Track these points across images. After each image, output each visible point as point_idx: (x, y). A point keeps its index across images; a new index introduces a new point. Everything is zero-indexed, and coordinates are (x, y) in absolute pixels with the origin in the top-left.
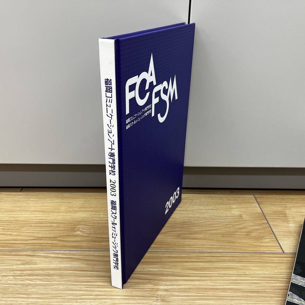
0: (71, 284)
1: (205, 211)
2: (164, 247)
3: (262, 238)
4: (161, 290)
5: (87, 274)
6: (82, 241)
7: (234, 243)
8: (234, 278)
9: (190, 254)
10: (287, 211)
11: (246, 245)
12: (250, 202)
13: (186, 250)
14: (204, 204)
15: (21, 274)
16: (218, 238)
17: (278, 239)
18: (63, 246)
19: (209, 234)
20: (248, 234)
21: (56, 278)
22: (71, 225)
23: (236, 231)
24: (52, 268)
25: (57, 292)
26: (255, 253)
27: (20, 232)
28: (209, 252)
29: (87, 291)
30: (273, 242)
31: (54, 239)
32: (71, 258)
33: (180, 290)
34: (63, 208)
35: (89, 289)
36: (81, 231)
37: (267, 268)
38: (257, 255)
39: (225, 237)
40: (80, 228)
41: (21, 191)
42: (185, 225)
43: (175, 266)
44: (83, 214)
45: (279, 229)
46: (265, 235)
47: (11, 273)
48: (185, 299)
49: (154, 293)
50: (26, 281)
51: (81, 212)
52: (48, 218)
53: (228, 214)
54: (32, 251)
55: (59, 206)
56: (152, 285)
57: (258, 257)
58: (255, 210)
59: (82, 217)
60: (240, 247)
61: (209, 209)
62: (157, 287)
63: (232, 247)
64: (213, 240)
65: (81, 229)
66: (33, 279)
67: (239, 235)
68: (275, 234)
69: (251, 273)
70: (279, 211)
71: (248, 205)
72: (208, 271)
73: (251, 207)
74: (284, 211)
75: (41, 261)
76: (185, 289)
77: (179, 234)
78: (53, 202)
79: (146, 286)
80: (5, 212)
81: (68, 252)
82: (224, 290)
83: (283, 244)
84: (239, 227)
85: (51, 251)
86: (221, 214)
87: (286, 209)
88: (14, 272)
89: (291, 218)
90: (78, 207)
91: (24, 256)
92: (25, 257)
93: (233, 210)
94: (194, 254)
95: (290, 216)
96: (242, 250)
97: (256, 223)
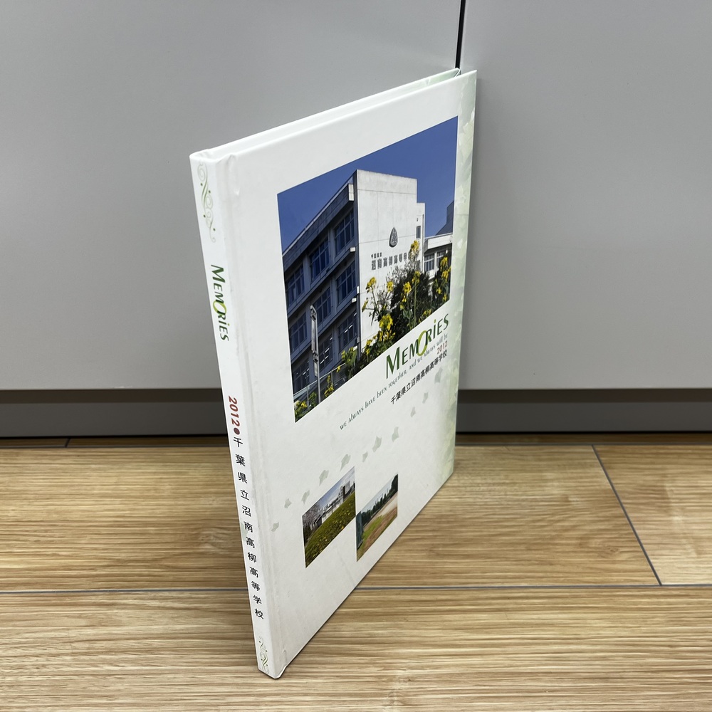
0: (202, 670)
1: (485, 488)
2: (399, 578)
3: (613, 551)
4: (399, 680)
5: (235, 646)
6: (217, 568)
7: (551, 564)
8: (556, 648)
9: (457, 592)
10: (668, 486)
11: (580, 570)
12: (585, 463)
13: (449, 584)
14: (482, 470)
15: (88, 648)
16: (517, 554)
17: (648, 553)
18: (176, 581)
19: (496, 544)
20: (583, 542)
21: (166, 656)
22: (189, 529)
23: (557, 535)
24: (157, 634)
25: (172, 691)
26: (599, 587)
27: (75, 548)
28: (499, 588)
29: (237, 685)
30: (638, 560)
31: (154, 563)
32: (196, 609)
33: (441, 679)
34: (167, 488)
35: (242, 682)
36: (213, 544)
37: (624, 623)
38: (602, 592)
39: (533, 552)
40: (210, 535)
41: (66, 446)
42: (444, 522)
43: (427, 623)
44: (214, 500)
45: (651, 529)
46: (620, 544)
47: (68, 647)
48: (452, 699)
49: (385, 687)
50: (101, 665)
51: (209, 495)
52: (136, 513)
53: (538, 495)
54: (107, 593)
55: (157, 482)
56: (379, 669)
57: (604, 596)
58: (595, 484)
59: (212, 508)
60: (567, 575)
61: (494, 484)
62: (389, 673)
63: (549, 574)
64: (507, 559)
65: (212, 538)
66: (117, 661)
67: (562, 545)
68: (642, 541)
69: (590, 636)
70: (650, 486)
71: (582, 471)
72: (498, 633)
73: (587, 477)
74: (659, 484)
75: (131, 617)
76: (452, 675)
77: (433, 544)
78: (143, 473)
79: (365, 670)
80: (36, 499)
81: (187, 594)
82: (533, 675)
83: (660, 565)
84: (563, 526)
85: (149, 593)
86: (522, 495)
87: (664, 479)
88: (73, 645)
89: (677, 501)
90: (201, 483)
91: (93, 605)
92: (93, 608)
93: (549, 484)
94: (465, 592)
95: (674, 496)
96: (568, 581)
97: (600, 515)
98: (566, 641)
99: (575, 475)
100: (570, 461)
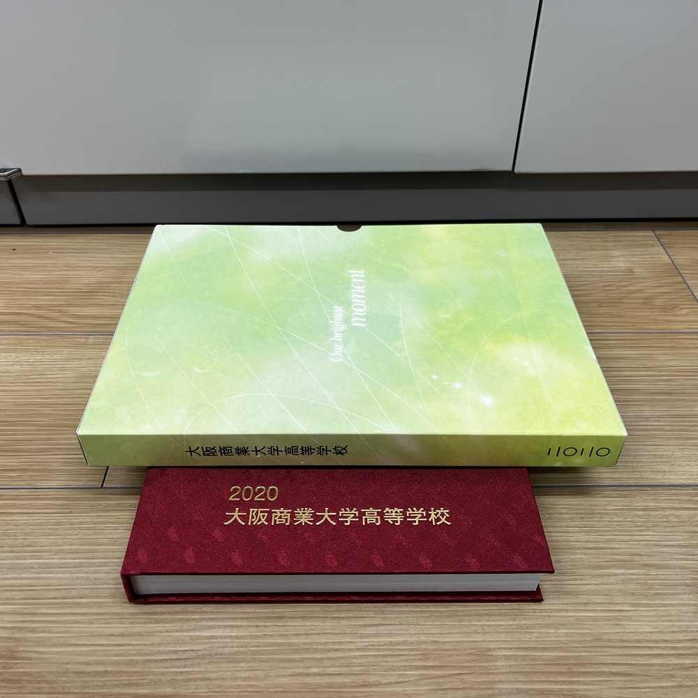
3: (674, 307)
8: (628, 373)
11: (646, 321)
12: (648, 244)
20: (647, 301)
23: (625, 296)
26: (662, 333)
37: (686, 357)
38: (665, 336)
39: (604, 308)
46: (681, 303)
53: (606, 268)
57: (668, 339)
58: (658, 259)
60: (634, 324)
61: (566, 260)
63: (618, 324)
67: (630, 303)
71: (644, 249)
73: (649, 254)
84: (629, 290)
86: (591, 268)
93: (617, 259)
96: (636, 329)
97: (662, 281)
98: (636, 369)
99: (638, 253)
100: (634, 243)
